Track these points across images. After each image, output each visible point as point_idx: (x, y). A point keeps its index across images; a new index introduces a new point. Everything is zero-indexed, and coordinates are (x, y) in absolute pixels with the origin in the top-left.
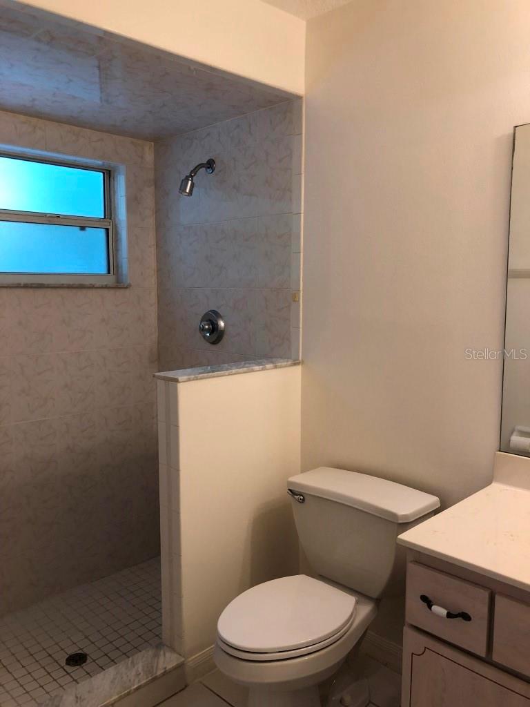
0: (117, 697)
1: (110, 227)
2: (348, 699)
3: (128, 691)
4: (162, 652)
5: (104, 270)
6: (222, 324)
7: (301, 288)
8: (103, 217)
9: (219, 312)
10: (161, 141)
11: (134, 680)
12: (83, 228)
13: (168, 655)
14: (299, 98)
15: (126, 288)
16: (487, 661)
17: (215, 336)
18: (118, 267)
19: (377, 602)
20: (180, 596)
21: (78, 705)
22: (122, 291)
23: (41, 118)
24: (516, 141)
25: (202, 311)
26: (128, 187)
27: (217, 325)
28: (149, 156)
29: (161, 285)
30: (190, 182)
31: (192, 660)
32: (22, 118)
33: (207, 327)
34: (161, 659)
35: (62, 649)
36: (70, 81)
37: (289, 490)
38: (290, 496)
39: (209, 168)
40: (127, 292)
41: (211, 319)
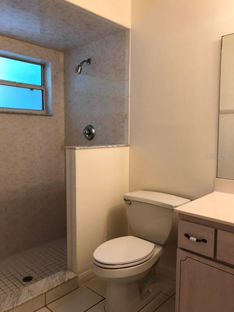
0: (47, 290)
1: (44, 90)
2: (151, 290)
3: (52, 287)
4: (67, 272)
5: (41, 108)
6: (94, 131)
7: (129, 113)
8: (41, 85)
9: (92, 125)
10: (67, 51)
11: (55, 283)
12: (32, 89)
13: (70, 273)
14: (128, 30)
15: (51, 116)
16: (214, 260)
17: (90, 137)
18: (47, 107)
19: (164, 246)
20: (75, 246)
21: (29, 294)
22: (49, 117)
23: (14, 39)
24: (223, 42)
25: (85, 126)
26: (52, 72)
27: (92, 131)
28: (61, 59)
29: (66, 115)
30: (80, 68)
31: (81, 275)
32: (6, 38)
33: (87, 132)
34: (67, 274)
35: (21, 275)
36: (28, 18)
37: (124, 199)
38: (125, 202)
39: (88, 62)
40: (51, 118)
41: (89, 129)
